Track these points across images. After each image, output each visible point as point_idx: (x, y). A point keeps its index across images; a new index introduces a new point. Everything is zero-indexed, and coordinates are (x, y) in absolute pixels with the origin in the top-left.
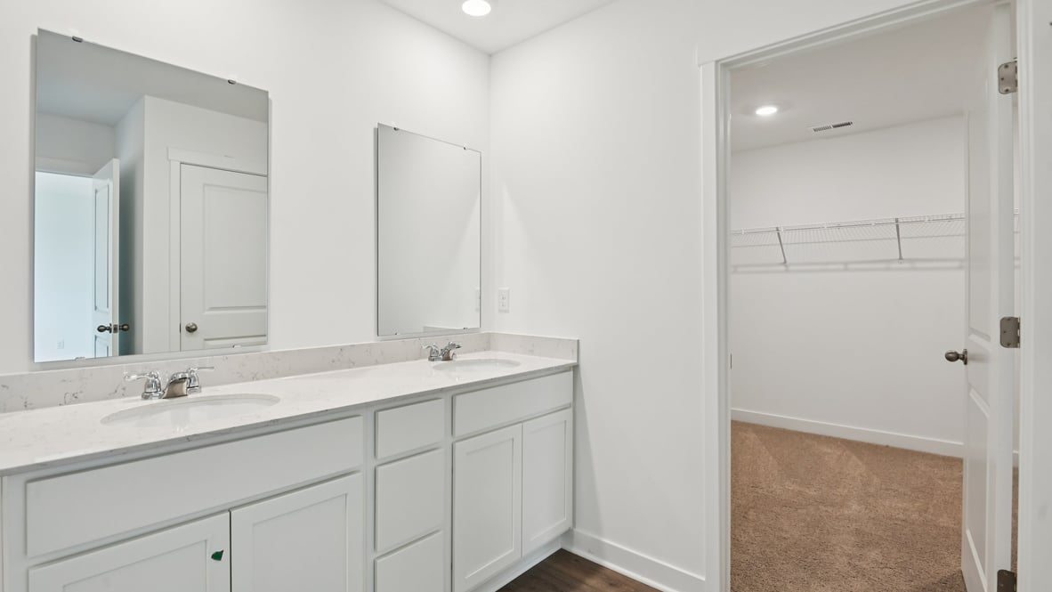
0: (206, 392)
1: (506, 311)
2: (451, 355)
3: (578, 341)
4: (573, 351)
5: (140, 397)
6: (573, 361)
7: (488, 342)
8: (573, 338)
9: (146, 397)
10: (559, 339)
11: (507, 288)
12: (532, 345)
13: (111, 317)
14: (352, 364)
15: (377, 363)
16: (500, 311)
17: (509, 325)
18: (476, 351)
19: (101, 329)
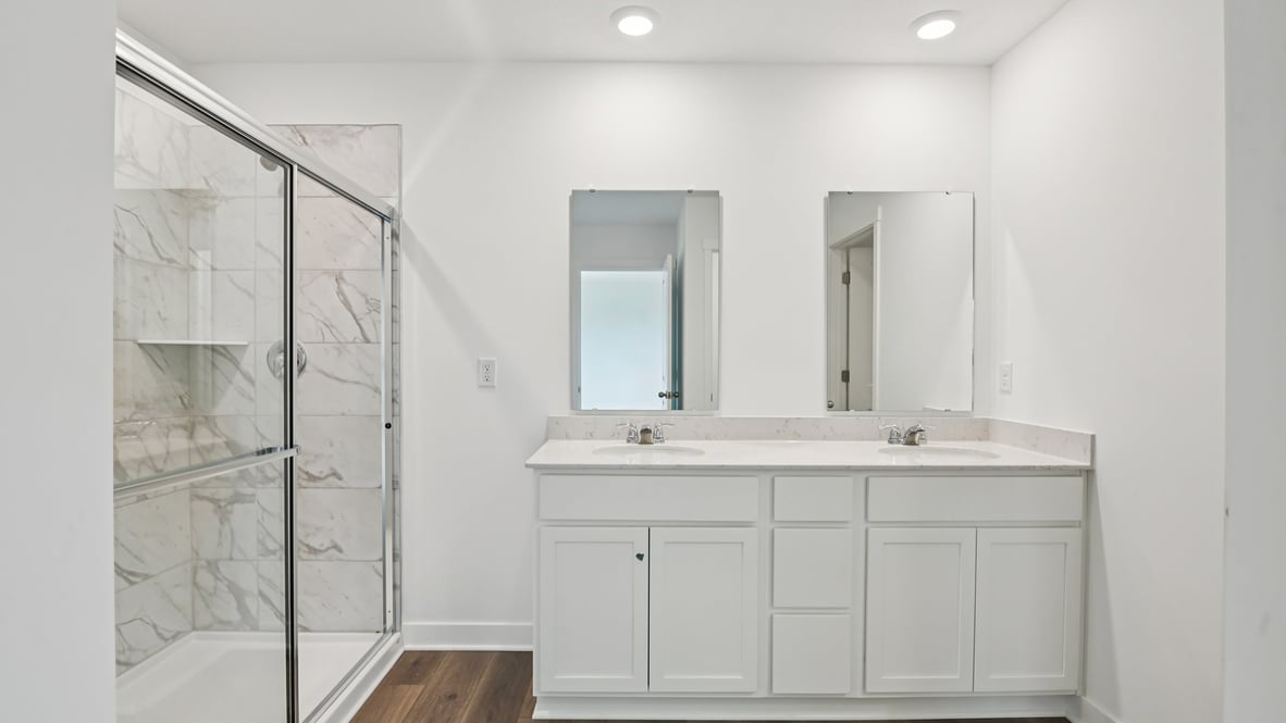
0: (667, 443)
1: (1008, 392)
2: (917, 439)
3: (1093, 437)
4: (1085, 450)
5: (625, 441)
6: (1085, 463)
7: (985, 430)
8: (1085, 432)
9: (628, 441)
10: (1069, 433)
11: (1009, 362)
12: (1034, 436)
13: (665, 387)
14: (797, 436)
15: (825, 438)
16: (1003, 391)
17: (1013, 410)
18: (964, 439)
19: (661, 395)
